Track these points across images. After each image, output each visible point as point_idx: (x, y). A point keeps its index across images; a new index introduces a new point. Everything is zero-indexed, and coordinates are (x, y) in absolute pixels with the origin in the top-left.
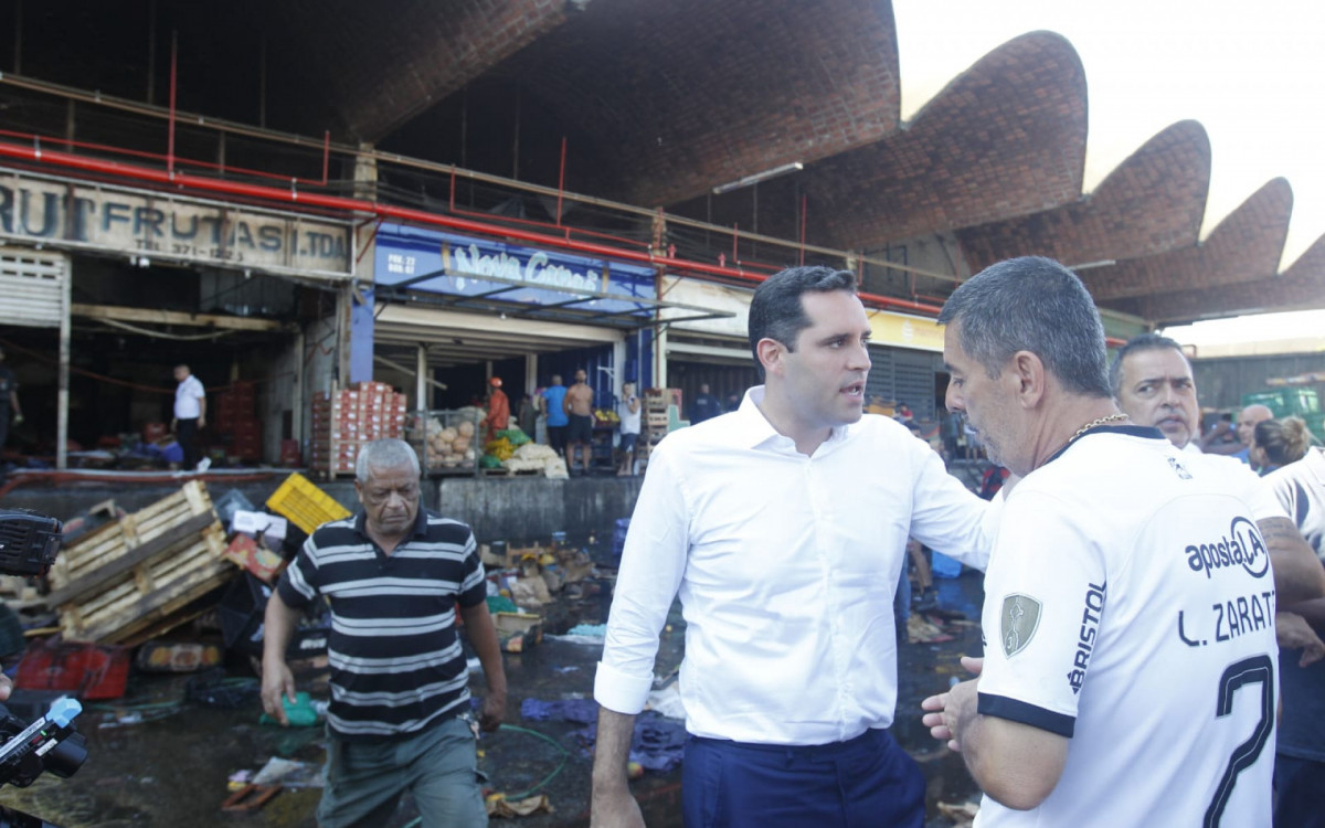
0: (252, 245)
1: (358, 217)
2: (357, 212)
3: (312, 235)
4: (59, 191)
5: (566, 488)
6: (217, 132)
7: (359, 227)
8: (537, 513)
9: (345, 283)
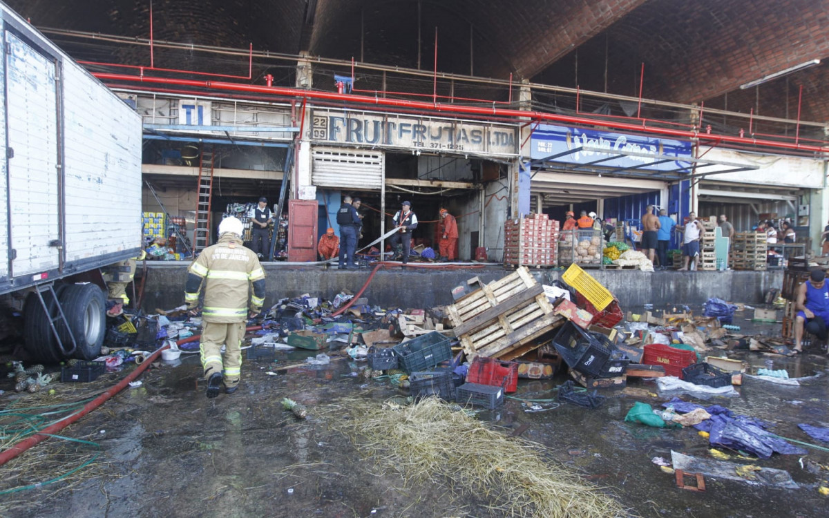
0: (468, 141)
1: (522, 121)
2: (521, 118)
3: (497, 133)
4: (380, 119)
5: (653, 277)
6: (450, 80)
7: (522, 127)
8: (636, 292)
9: (515, 159)
